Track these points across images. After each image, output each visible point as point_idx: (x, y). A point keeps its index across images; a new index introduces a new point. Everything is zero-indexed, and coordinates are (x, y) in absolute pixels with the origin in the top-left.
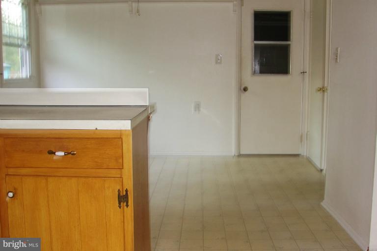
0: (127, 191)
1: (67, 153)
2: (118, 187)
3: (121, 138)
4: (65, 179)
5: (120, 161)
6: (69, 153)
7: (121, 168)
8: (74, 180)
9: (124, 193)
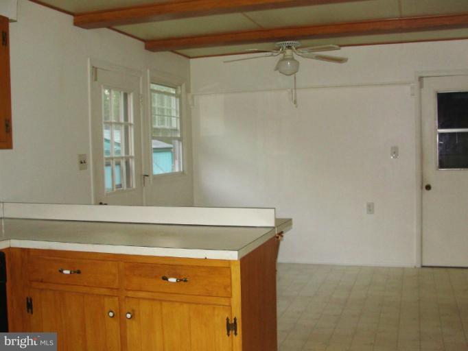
0: (235, 319)
1: (180, 280)
2: (227, 315)
3: (229, 268)
4: (177, 304)
5: (229, 289)
6: (181, 280)
7: (230, 296)
8: (186, 306)
9: (233, 322)
